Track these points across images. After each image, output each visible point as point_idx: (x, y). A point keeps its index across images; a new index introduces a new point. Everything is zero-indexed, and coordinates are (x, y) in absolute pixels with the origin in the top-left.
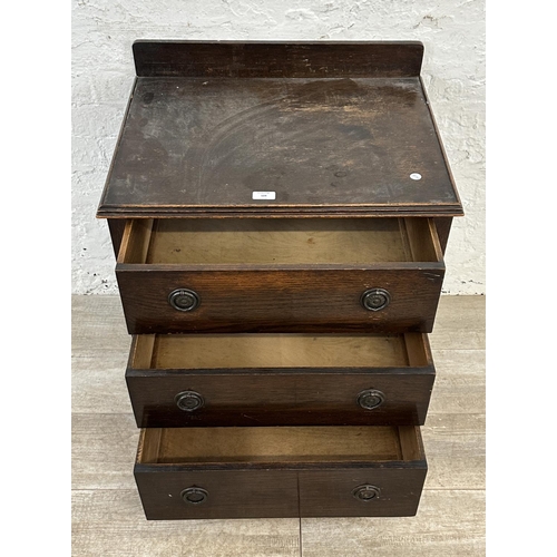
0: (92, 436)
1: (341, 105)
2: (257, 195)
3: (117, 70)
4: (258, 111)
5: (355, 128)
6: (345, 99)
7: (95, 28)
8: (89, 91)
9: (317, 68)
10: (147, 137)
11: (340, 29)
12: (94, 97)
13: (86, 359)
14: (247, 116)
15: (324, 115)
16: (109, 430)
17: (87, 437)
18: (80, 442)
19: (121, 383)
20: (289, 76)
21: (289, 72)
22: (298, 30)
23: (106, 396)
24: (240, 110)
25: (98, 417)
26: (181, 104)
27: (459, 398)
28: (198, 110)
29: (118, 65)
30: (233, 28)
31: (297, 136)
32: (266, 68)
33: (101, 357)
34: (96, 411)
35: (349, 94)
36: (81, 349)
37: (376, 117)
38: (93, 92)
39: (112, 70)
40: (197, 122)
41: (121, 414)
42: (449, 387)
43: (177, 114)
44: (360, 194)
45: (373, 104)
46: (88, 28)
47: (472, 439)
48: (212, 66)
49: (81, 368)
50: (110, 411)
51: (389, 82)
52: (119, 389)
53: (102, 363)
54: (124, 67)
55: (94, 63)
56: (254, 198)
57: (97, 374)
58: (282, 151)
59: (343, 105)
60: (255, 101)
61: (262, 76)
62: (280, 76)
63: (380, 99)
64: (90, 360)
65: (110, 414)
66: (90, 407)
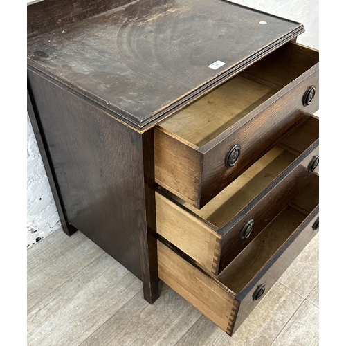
13: (51, 304)
16: (123, 326)
17: (115, 341)
20: (110, 8)
21: (109, 5)
25: (106, 325)
32: (95, 7)
33: (60, 295)
41: (118, 312)
48: (60, 17)
49: (56, 311)
64: (55, 302)
65: (111, 318)
66: (93, 326)
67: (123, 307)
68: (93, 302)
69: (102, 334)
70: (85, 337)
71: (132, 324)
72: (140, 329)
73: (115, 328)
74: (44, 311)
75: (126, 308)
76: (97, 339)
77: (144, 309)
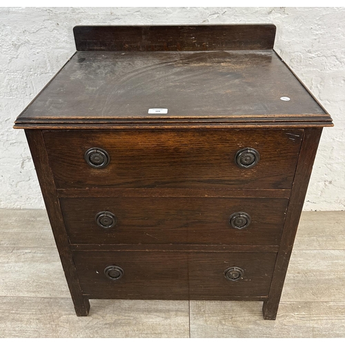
0: (32, 317)
1: (220, 62)
2: (151, 111)
3: (63, 48)
4: (158, 66)
5: (231, 73)
6: (221, 60)
7: (48, 17)
8: (45, 64)
9: (200, 44)
10: (72, 79)
11: (216, 15)
12: (49, 68)
13: (39, 255)
14: (150, 68)
15: (207, 67)
16: (45, 311)
17: (28, 317)
18: (21, 321)
19: (60, 273)
20: (181, 50)
21: (181, 47)
22: (187, 16)
23: (48, 283)
24: (145, 66)
25: (39, 300)
26: (103, 63)
27: (312, 289)
28: (115, 65)
29: (64, 44)
30: (142, 16)
31: (186, 78)
32: (165, 44)
33: (49, 253)
34: (39, 295)
35: (224, 57)
36: (37, 247)
37: (246, 68)
38: (48, 64)
39: (60, 48)
40: (113, 72)
41: (56, 298)
42: (303, 279)
43: (99, 67)
44: (239, 110)
45: (242, 62)
46: (44, 18)
47: (327, 324)
48: (128, 43)
49: (34, 261)
50: (48, 296)
51: (251, 52)
52: (58, 278)
53: (49, 258)
54: (68, 46)
55: (48, 44)
56: (149, 112)
57: (44, 266)
58: (175, 86)
59: (220, 63)
60: (157, 61)
61: (162, 50)
62: (175, 50)
63: (247, 59)
64: (41, 255)
65: (48, 298)
66: (34, 292)
67: (62, 298)
68: (55, 276)
69: (30, 303)
70: (21, 295)
71: (50, 317)
72: (48, 326)
73: (39, 308)
74: (30, 256)
75: (62, 301)
76: (24, 303)
77: (69, 314)
